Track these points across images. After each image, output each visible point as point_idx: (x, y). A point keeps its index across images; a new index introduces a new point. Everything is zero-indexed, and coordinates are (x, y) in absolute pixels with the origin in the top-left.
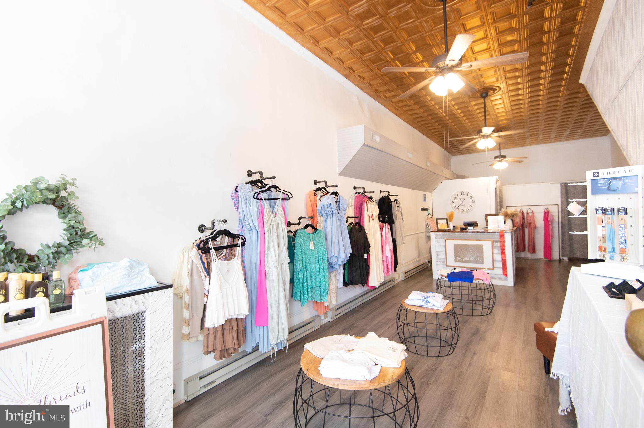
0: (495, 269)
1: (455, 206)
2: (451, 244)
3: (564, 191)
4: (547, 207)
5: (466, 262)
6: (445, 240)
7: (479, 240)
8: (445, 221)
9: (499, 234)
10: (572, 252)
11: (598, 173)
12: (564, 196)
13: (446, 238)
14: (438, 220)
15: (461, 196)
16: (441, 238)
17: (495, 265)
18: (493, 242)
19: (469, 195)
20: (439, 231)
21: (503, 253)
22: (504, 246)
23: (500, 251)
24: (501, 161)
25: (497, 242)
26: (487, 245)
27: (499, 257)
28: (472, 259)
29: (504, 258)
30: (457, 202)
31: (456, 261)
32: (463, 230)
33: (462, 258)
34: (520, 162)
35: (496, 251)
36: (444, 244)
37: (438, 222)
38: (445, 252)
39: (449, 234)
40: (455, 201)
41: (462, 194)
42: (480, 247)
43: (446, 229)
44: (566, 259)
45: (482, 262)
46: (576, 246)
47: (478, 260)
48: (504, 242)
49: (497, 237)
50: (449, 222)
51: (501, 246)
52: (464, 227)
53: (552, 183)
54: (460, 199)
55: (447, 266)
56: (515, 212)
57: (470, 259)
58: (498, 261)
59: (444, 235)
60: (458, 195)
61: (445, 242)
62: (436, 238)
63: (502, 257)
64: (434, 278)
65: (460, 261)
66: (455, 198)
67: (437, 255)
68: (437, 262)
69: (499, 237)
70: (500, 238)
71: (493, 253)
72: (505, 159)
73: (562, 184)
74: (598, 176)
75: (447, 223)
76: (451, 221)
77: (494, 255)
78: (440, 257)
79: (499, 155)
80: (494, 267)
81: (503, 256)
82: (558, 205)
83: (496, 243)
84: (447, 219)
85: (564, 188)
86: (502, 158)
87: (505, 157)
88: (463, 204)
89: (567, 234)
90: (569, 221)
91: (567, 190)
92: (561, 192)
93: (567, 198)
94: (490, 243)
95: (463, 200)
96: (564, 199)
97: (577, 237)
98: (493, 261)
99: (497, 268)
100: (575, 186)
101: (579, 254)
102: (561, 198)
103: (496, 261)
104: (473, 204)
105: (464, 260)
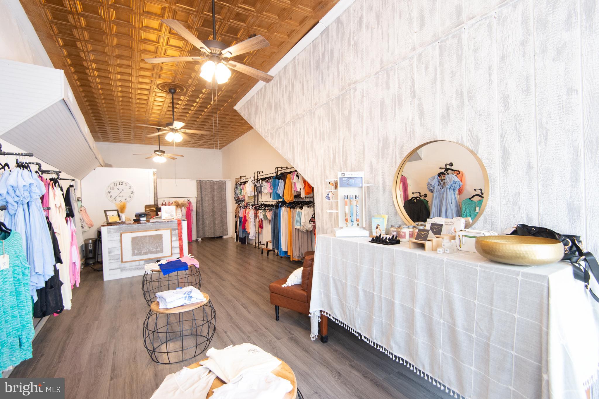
0: (173, 255)
1: (111, 197)
2: (127, 238)
3: (199, 187)
4: (188, 199)
5: (146, 253)
6: (121, 234)
7: (159, 230)
8: (116, 213)
9: (177, 222)
10: (204, 233)
11: (344, 174)
12: (199, 190)
13: (122, 232)
14: (107, 212)
15: (119, 187)
16: (116, 232)
17: (173, 252)
18: (172, 230)
19: (128, 186)
20: (109, 224)
21: (180, 239)
22: (181, 233)
23: (178, 239)
24: (160, 155)
25: (175, 230)
26: (166, 234)
27: (176, 244)
28: (151, 250)
29: (181, 244)
30: (115, 193)
31: (133, 254)
32: (137, 220)
34: (174, 159)
35: (174, 238)
36: (119, 238)
37: (108, 215)
38: (120, 248)
39: (125, 227)
40: (112, 191)
41: (121, 184)
42: (160, 237)
43: (118, 221)
44: (200, 239)
45: (162, 251)
46: (207, 228)
47: (158, 249)
48: (181, 229)
49: (175, 225)
50: (120, 214)
51: (178, 234)
52: (135, 218)
53: (191, 179)
54: (118, 189)
55: (122, 262)
56: (184, 203)
57: (149, 250)
58: (176, 247)
59: (120, 228)
60: (115, 185)
61: (121, 236)
62: (109, 233)
63: (179, 243)
64: (104, 280)
65: (140, 254)
66: (112, 188)
67: (110, 252)
68: (110, 260)
69: (177, 225)
70: (178, 226)
71: (171, 241)
72: (165, 155)
73: (198, 180)
74: (344, 176)
75: (119, 215)
76: (122, 212)
77: (172, 242)
78: (113, 254)
79: (158, 149)
80: (172, 254)
81: (181, 242)
82: (196, 197)
83: (175, 231)
84: (117, 211)
85: (199, 184)
86: (162, 153)
87: (163, 152)
88: (120, 195)
89: (201, 220)
90: (202, 209)
91: (201, 186)
92: (197, 187)
93: (201, 193)
94: (169, 231)
95: (121, 190)
96: (199, 193)
97: (207, 222)
98: (172, 248)
99: (175, 254)
100: (206, 182)
101: (208, 235)
102: (197, 191)
103: (174, 248)
104: (132, 195)
105: (142, 252)
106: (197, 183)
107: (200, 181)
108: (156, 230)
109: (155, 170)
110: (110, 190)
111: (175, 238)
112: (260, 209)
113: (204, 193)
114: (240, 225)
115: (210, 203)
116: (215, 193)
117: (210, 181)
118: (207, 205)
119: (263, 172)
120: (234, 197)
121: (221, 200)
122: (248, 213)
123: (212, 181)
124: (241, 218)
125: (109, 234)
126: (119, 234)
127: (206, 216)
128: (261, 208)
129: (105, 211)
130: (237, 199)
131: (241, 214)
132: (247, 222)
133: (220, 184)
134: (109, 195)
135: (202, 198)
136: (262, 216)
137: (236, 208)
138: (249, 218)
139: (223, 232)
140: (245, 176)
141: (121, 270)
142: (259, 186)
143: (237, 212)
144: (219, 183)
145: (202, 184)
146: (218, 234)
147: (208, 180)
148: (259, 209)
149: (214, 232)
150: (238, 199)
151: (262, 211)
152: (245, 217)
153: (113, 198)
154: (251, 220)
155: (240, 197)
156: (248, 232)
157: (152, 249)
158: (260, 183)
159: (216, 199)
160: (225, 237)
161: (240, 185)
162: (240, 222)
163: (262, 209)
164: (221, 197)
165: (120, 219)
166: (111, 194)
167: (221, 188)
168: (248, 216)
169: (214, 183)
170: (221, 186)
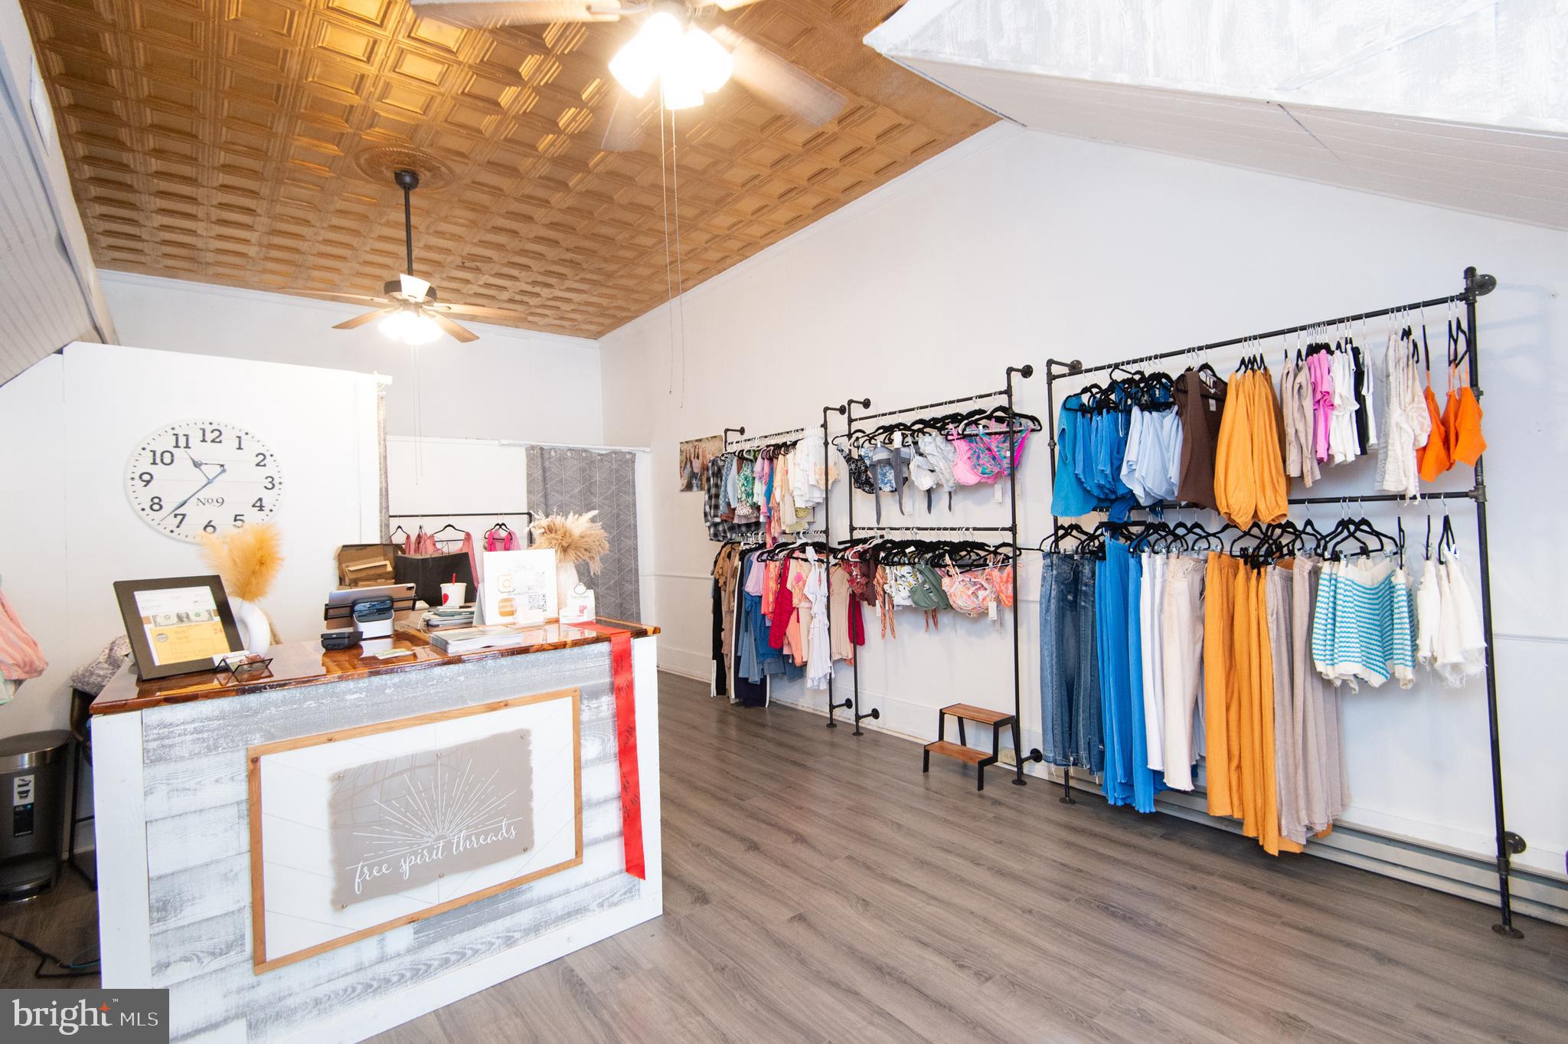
0: (587, 852)
1: (156, 504)
3: (538, 473)
5: (423, 876)
6: (255, 761)
7: (506, 705)
8: (204, 597)
9: (605, 646)
12: (538, 487)
13: (257, 740)
15: (199, 450)
16: (210, 748)
17: (585, 833)
18: (578, 700)
19: (251, 448)
21: (627, 752)
23: (612, 747)
25: (595, 694)
26: (547, 726)
27: (604, 780)
28: (461, 841)
31: (342, 894)
32: (342, 646)
33: (395, 861)
35: (592, 748)
36: (239, 790)
37: (142, 612)
38: (245, 861)
40: (158, 471)
41: (209, 436)
42: (516, 748)
43: (219, 652)
45: (524, 841)
47: (502, 834)
48: (630, 687)
49: (598, 666)
50: (235, 604)
51: (615, 717)
53: (505, 442)
54: (197, 465)
55: (261, 961)
57: (448, 845)
58: (599, 803)
59: (247, 713)
60: (182, 441)
61: (254, 772)
62: (151, 759)
63: (619, 777)
65: (388, 885)
66: (161, 458)
67: (160, 909)
69: (606, 661)
70: (610, 673)
71: (577, 765)
73: (533, 448)
75: (224, 611)
76: (248, 592)
77: (585, 773)
78: (191, 914)
80: (580, 849)
81: (626, 766)
82: (529, 514)
83: (594, 704)
84: (214, 583)
85: (537, 461)
88: (209, 492)
91: (544, 470)
92: (529, 475)
93: (546, 496)
94: (567, 703)
95: (212, 471)
96: (538, 497)
98: (578, 811)
99: (595, 842)
100: (562, 458)
103: (593, 803)
104: (268, 498)
105: (406, 868)
106: (530, 459)
107: (542, 449)
108: (492, 708)
109: (388, 380)
110: (152, 469)
111: (601, 745)
113: (555, 498)
114: (742, 629)
116: (597, 500)
117: (577, 452)
119: (866, 404)
121: (618, 525)
122: (799, 578)
123: (585, 451)
124: (753, 600)
125: (161, 770)
126: (238, 760)
128: (899, 560)
129: (126, 591)
130: (716, 519)
131: (755, 584)
132: (793, 617)
133: (615, 466)
134: (145, 495)
136: (905, 593)
137: (719, 557)
138: (803, 598)
140: (742, 431)
142: (886, 460)
143: (724, 573)
144: (610, 462)
145: (547, 464)
147: (570, 450)
150: (726, 521)
151: (908, 571)
152: (784, 595)
153: (168, 507)
155: (744, 510)
156: (798, 662)
157: (468, 837)
158: (895, 445)
161: (744, 462)
162: (746, 614)
163: (908, 563)
164: (618, 515)
165: (235, 644)
166: (153, 490)
167: (618, 481)
168: (803, 591)
169: (593, 462)
170: (617, 471)
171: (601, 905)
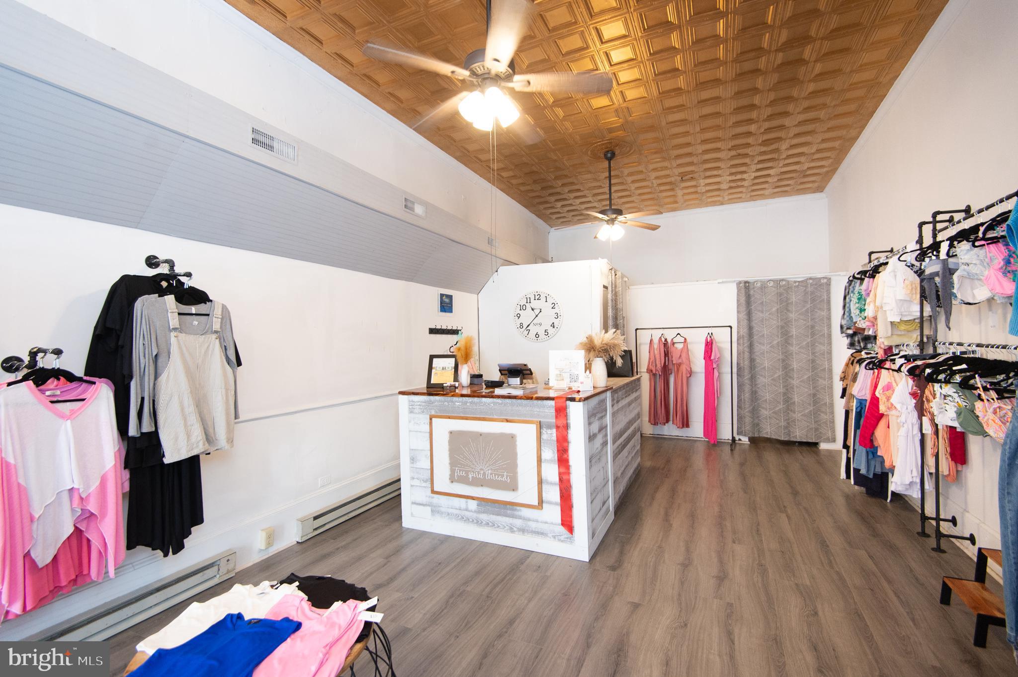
0: (544, 505)
1: (521, 325)
2: (444, 427)
3: (743, 299)
4: (710, 330)
5: (476, 483)
6: (431, 419)
7: (507, 421)
8: (451, 362)
9: (552, 404)
10: (756, 425)
12: (743, 308)
13: (433, 413)
14: (434, 361)
15: (535, 304)
16: (423, 412)
17: (545, 496)
18: (540, 426)
19: (550, 301)
20: (429, 390)
21: (563, 461)
22: (565, 439)
23: (557, 455)
24: (613, 220)
25: (549, 427)
26: (525, 437)
27: (552, 472)
28: (489, 475)
29: (564, 477)
30: (527, 317)
31: (452, 480)
33: (467, 472)
35: (546, 453)
36: (427, 428)
37: (434, 366)
38: (429, 452)
39: (440, 401)
40: (521, 312)
41: (537, 297)
42: (510, 442)
43: (449, 384)
44: (745, 440)
45: (513, 487)
46: (764, 413)
47: (504, 479)
48: (567, 427)
49: (549, 412)
50: (460, 365)
51: (559, 440)
53: (721, 281)
54: (533, 310)
55: (433, 490)
57: (484, 474)
58: (551, 484)
59: (430, 402)
60: (528, 300)
61: (431, 423)
63: (560, 474)
64: (403, 525)
65: (463, 480)
66: (523, 308)
68: (413, 478)
69: (553, 411)
70: (556, 417)
71: (539, 460)
73: (740, 282)
75: (456, 367)
77: (543, 465)
78: (418, 464)
80: (541, 502)
82: (731, 327)
83: (549, 431)
84: (456, 357)
85: (743, 291)
86: (615, 215)
88: (536, 321)
89: (747, 388)
90: (752, 360)
91: (748, 297)
92: (738, 301)
93: (749, 314)
94: (533, 428)
95: (537, 311)
96: (743, 315)
97: (766, 395)
98: (540, 482)
99: (550, 503)
100: (764, 286)
101: (769, 430)
102: (738, 312)
103: (548, 483)
104: (556, 322)
105: (470, 476)
106: (739, 289)
107: (746, 282)
110: (520, 312)
111: (550, 454)
112: (939, 381)
113: (757, 316)
114: (857, 426)
115: (775, 342)
116: (792, 316)
117: (777, 282)
118: (765, 348)
119: (968, 211)
120: (842, 327)
121: (813, 334)
122: (889, 387)
123: (783, 280)
124: (861, 402)
125: (412, 415)
126: (428, 417)
127: (762, 380)
128: (942, 377)
129: (431, 358)
130: (850, 332)
131: (861, 389)
132: (882, 424)
133: (809, 289)
134: (518, 322)
135: (750, 328)
136: (953, 413)
137: (847, 365)
138: (891, 407)
139: (816, 430)
141: (432, 511)
142: (937, 274)
143: (849, 378)
144: (806, 287)
145: (752, 292)
146: (799, 435)
147: (770, 280)
148: (932, 379)
149: (786, 428)
150: (855, 334)
151: (948, 389)
152: (875, 401)
154: (903, 419)
155: (862, 324)
157: (491, 474)
158: (943, 255)
159: (794, 332)
160: (823, 446)
161: (862, 280)
162: (859, 415)
163: (947, 382)
164: (813, 327)
165: (454, 380)
166: (521, 320)
167: (813, 300)
168: (888, 399)
169: (791, 288)
170: (812, 293)
171: (554, 537)
